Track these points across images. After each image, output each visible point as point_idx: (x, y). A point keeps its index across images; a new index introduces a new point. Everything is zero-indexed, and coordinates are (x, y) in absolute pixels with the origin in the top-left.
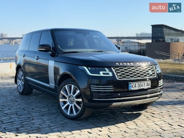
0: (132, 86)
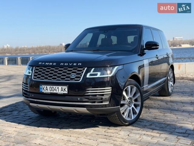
0: (43, 89)
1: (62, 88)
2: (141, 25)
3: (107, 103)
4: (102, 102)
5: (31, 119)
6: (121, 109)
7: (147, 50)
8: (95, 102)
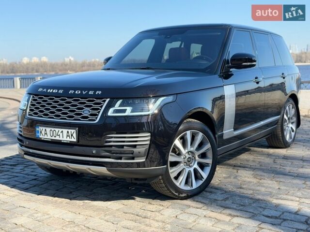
0: (41, 132)
1: (68, 132)
2: (229, 26)
3: (143, 160)
4: (133, 158)
5: (35, 179)
6: (170, 171)
7: (234, 69)
8: (120, 158)
